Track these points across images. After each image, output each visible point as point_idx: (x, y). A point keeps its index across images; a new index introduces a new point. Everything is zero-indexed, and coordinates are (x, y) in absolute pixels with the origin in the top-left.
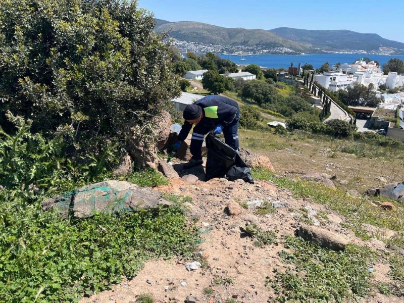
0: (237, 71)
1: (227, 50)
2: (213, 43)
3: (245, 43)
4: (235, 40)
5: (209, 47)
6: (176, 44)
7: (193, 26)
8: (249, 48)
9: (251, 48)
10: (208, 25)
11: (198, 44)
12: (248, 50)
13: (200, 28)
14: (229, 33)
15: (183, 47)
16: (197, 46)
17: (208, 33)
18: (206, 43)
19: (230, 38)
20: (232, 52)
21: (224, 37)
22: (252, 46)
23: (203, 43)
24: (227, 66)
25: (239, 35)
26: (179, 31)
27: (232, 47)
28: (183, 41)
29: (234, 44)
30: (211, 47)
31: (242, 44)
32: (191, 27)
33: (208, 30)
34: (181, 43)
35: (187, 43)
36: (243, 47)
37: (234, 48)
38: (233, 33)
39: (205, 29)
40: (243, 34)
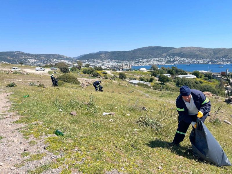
0: (187, 74)
1: (212, 61)
2: (202, 58)
3: (225, 57)
4: (218, 55)
5: (200, 61)
6: (178, 60)
7: (190, 49)
8: (228, 59)
9: (230, 60)
10: (200, 48)
11: (193, 59)
12: (227, 61)
13: (194, 50)
14: (214, 52)
15: (183, 61)
16: (192, 60)
17: (199, 52)
18: (198, 58)
19: (215, 54)
20: (215, 62)
21: (210, 54)
22: (230, 58)
23: (196, 58)
24: (180, 72)
25: (220, 53)
26: (181, 52)
27: (216, 60)
28: (183, 58)
29: (217, 58)
30: (201, 60)
31: (223, 57)
32: (189, 49)
33: (199, 51)
34: (182, 59)
35: (186, 59)
36: (224, 59)
37: (217, 60)
38: (216, 52)
39: (197, 51)
40: (223, 52)
